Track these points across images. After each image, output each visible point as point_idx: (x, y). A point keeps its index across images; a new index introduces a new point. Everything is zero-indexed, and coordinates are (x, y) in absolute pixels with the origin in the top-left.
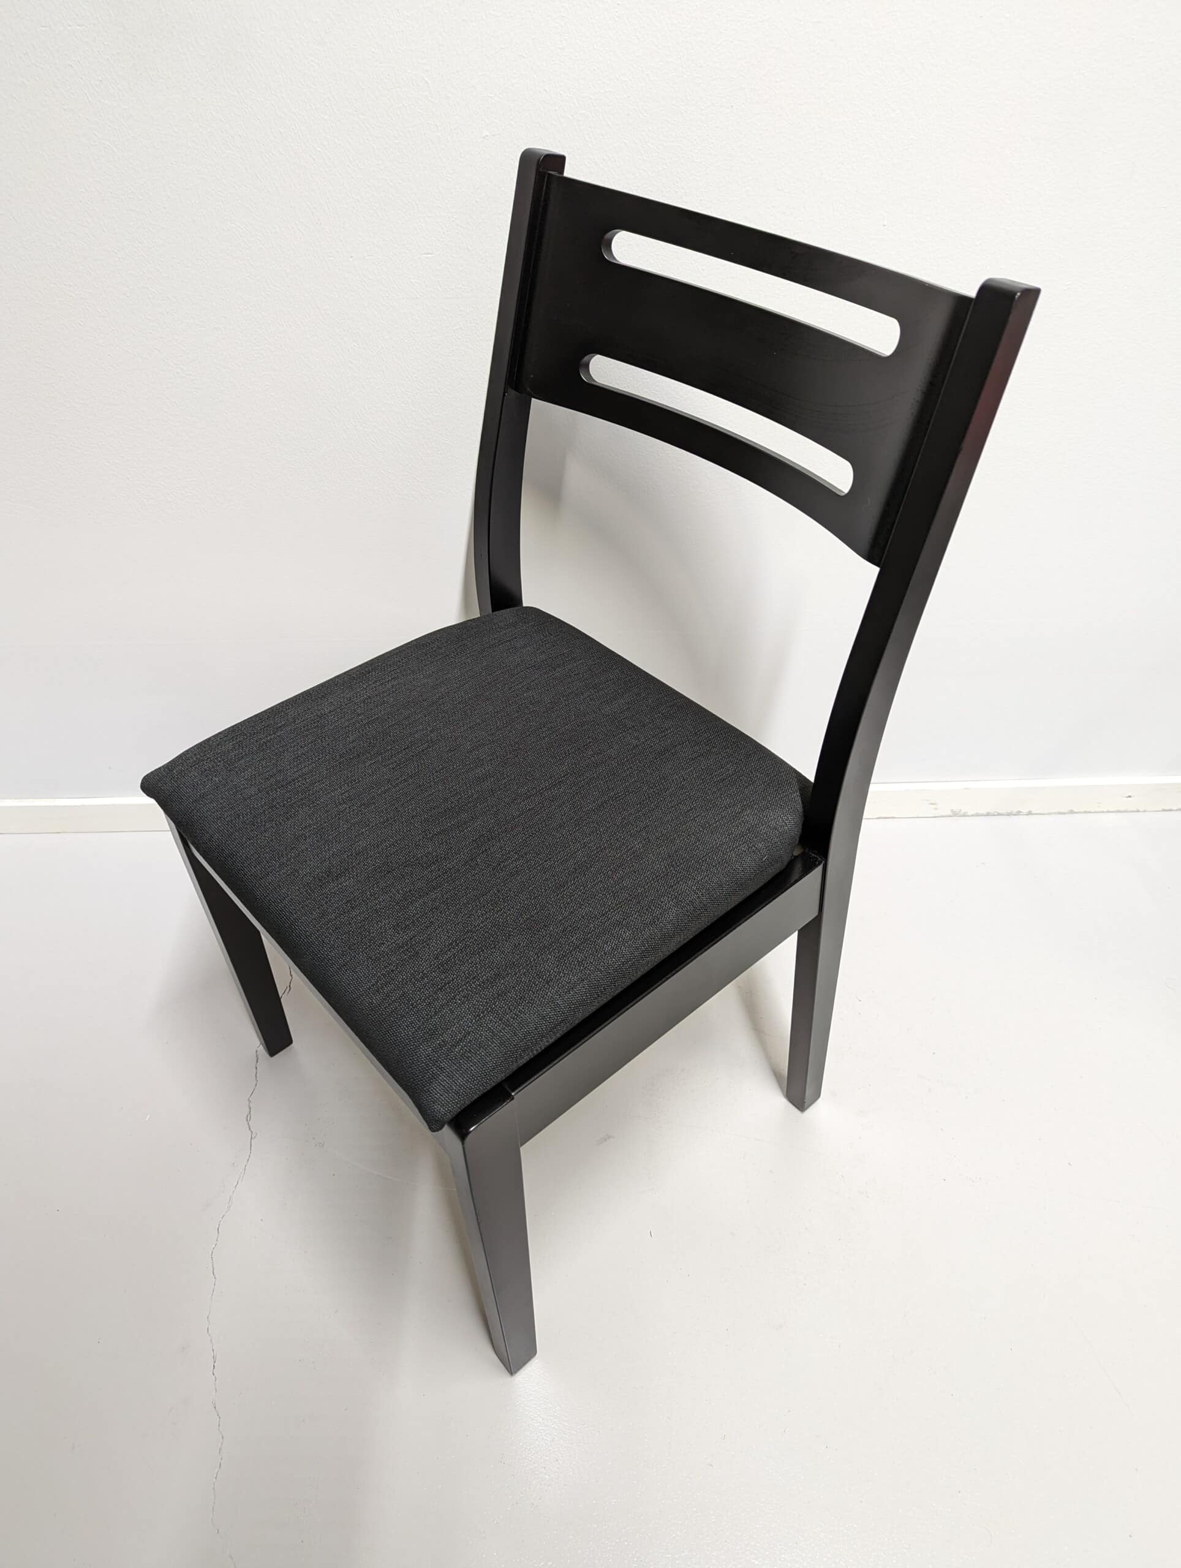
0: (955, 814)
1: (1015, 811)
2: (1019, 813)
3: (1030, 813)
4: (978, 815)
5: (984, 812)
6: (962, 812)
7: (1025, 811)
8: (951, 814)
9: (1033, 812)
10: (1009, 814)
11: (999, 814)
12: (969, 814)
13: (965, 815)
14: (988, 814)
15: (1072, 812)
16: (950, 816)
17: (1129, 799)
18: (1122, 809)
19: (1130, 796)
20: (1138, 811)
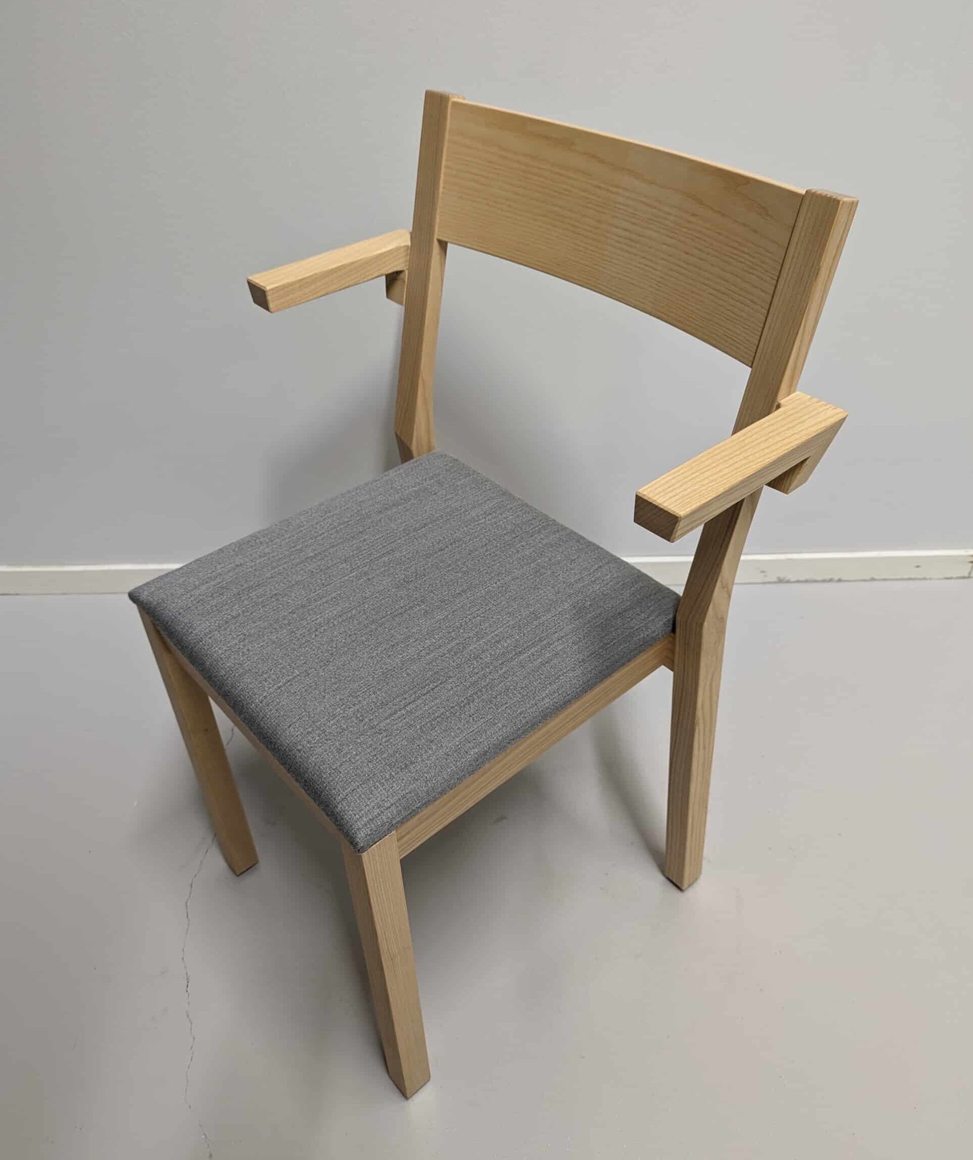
0: (781, 581)
1: (828, 577)
2: (831, 580)
3: (840, 580)
4: (798, 582)
5: (803, 579)
6: (786, 580)
7: (836, 578)
8: (775, 579)
9: (844, 578)
10: (824, 581)
11: (816, 581)
12: (793, 580)
13: (788, 582)
14: (806, 581)
15: (873, 579)
16: (775, 582)
17: (918, 569)
18: (912, 577)
19: (918, 567)
20: (925, 579)
